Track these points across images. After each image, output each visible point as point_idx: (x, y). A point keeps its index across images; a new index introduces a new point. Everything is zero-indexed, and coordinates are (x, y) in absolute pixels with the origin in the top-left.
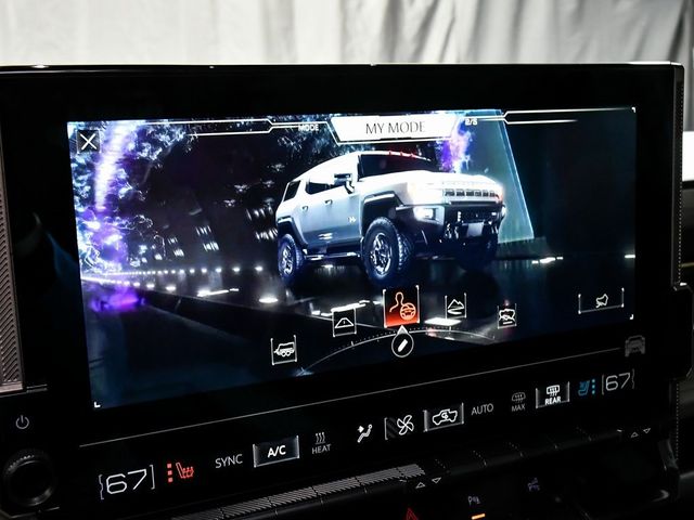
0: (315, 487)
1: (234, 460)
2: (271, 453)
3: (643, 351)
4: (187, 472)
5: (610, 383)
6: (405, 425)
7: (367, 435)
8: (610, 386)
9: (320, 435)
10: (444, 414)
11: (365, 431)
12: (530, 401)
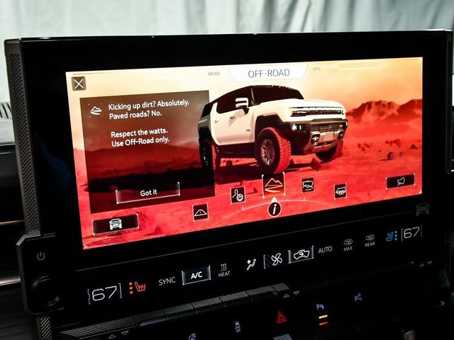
0: (221, 297)
1: (170, 281)
2: (193, 276)
3: (428, 213)
4: (141, 288)
5: (406, 234)
6: (277, 259)
7: (252, 265)
9: (224, 266)
10: (301, 253)
11: (251, 263)
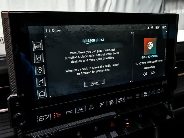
0: (90, 118)
1: (70, 112)
2: (79, 110)
3: (166, 83)
4: (59, 115)
5: (158, 91)
6: (111, 102)
7: (102, 105)
8: (158, 92)
9: (91, 105)
10: (121, 99)
11: (102, 104)
12: (140, 96)
